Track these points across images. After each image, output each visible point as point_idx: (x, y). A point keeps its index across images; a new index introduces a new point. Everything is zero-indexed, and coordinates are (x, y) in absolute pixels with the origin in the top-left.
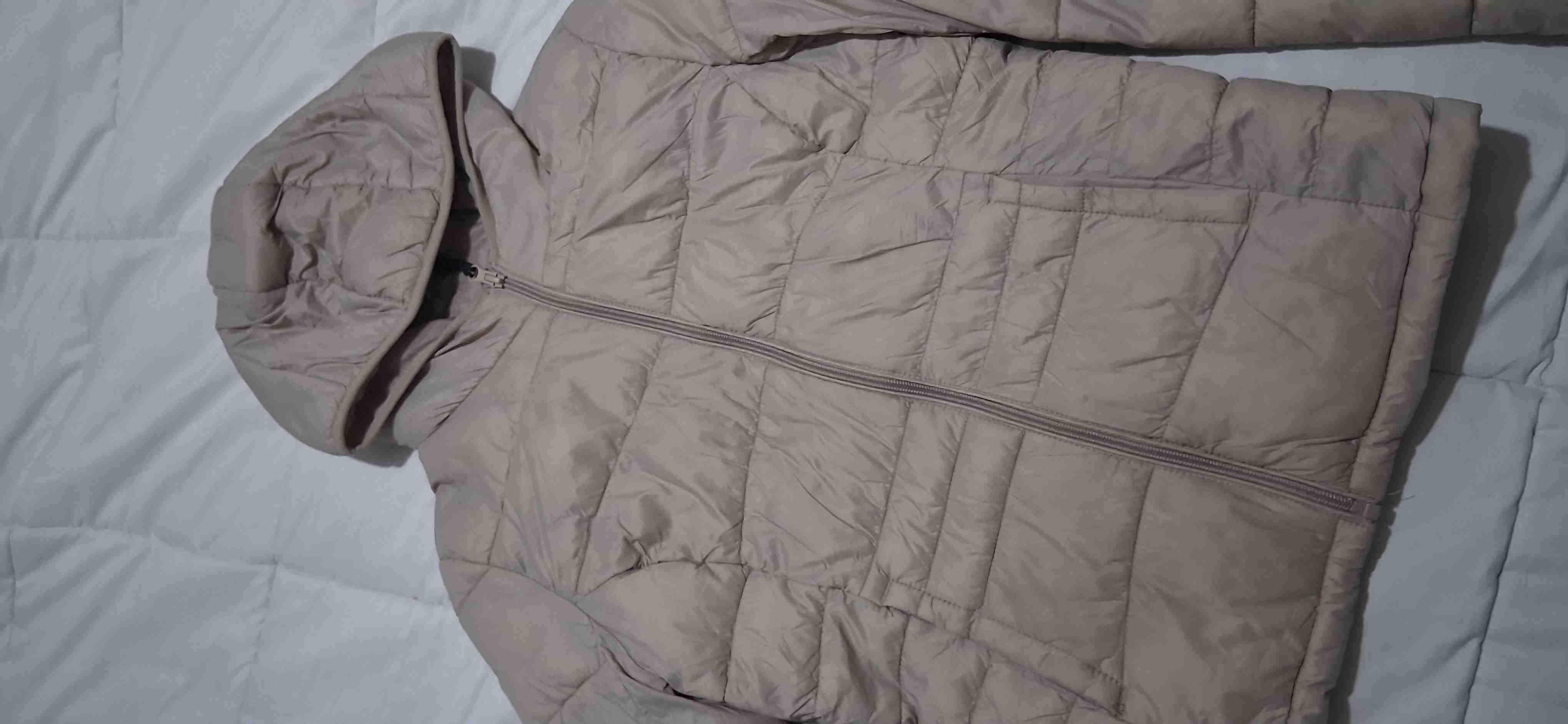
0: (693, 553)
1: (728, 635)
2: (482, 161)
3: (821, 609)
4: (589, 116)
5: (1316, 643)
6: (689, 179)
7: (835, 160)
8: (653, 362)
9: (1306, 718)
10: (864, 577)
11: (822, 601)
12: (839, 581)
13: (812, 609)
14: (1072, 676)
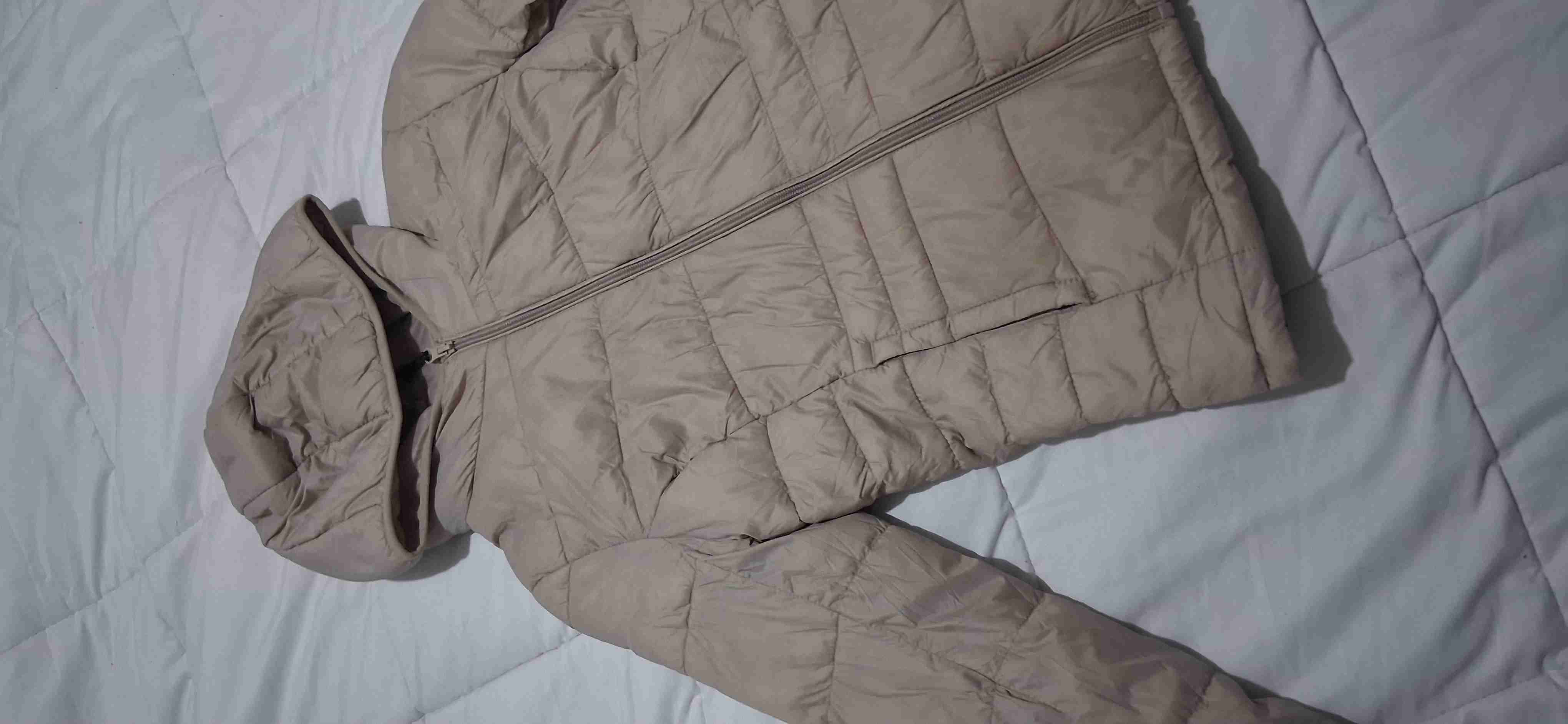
0: (713, 437)
1: (775, 473)
2: (385, 269)
3: (834, 404)
4: (437, 172)
5: (1195, 133)
6: (537, 165)
7: (631, 70)
8: (599, 321)
9: (1225, 191)
10: (849, 355)
11: (831, 397)
12: (834, 373)
13: (825, 407)
14: (1041, 300)
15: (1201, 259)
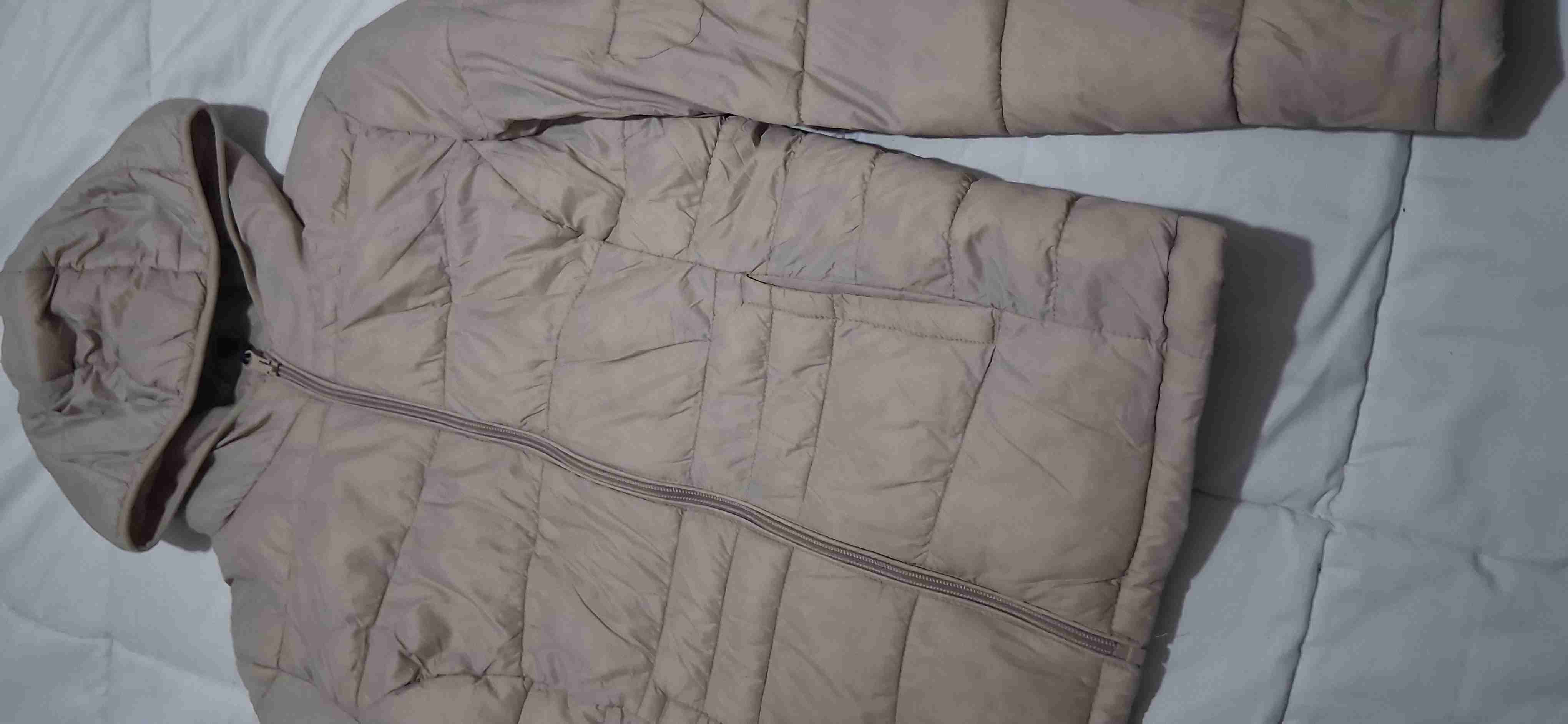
0: (472, 666)
4: (341, 195)
6: (448, 266)
7: (593, 248)
8: (431, 458)
10: (641, 696)
11: (600, 721)
12: (615, 701)
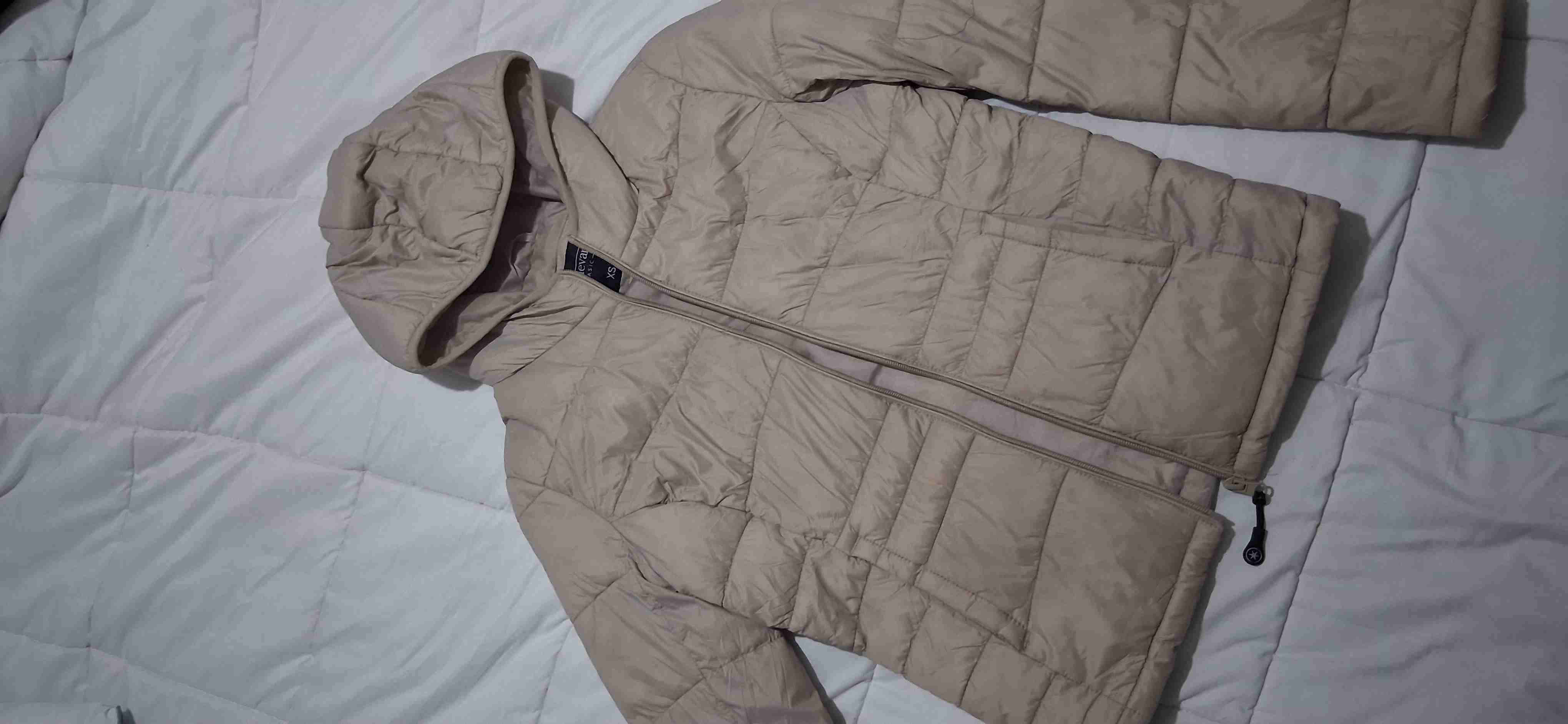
0: (708, 499)
1: (728, 562)
3: (804, 554)
5: (1171, 610)
8: (694, 346)
9: (1158, 663)
10: (839, 532)
11: (806, 548)
12: (821, 534)
13: (797, 552)
14: (990, 619)
15: (1108, 691)
